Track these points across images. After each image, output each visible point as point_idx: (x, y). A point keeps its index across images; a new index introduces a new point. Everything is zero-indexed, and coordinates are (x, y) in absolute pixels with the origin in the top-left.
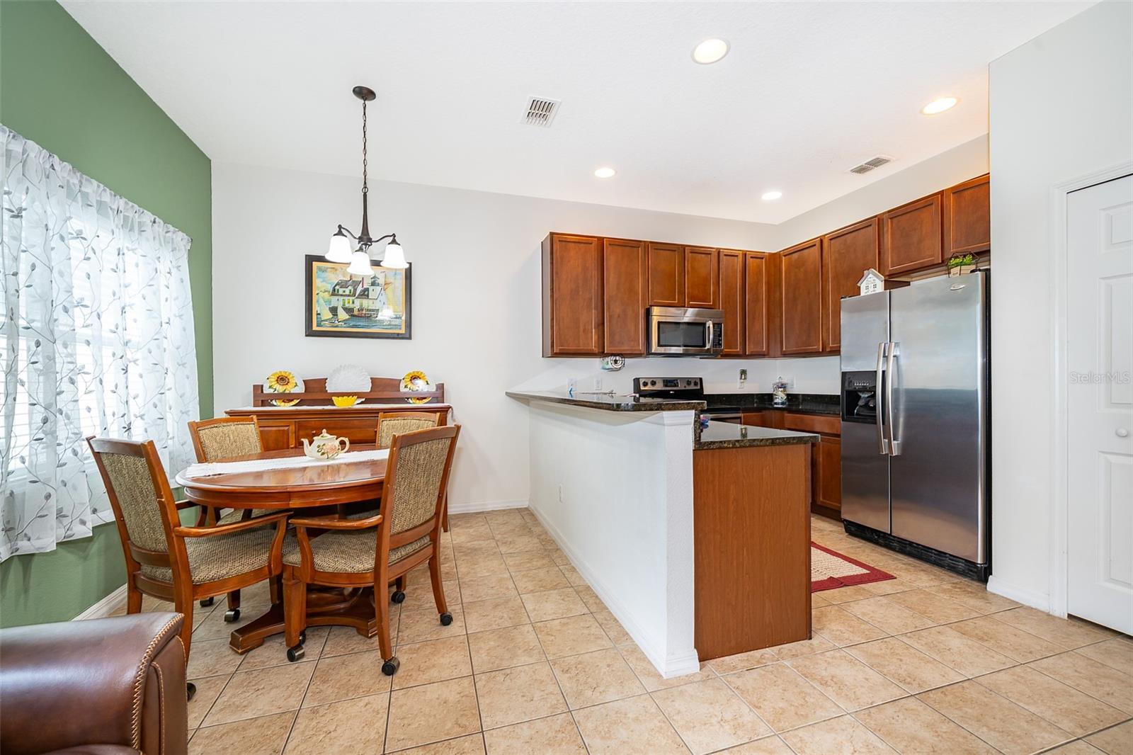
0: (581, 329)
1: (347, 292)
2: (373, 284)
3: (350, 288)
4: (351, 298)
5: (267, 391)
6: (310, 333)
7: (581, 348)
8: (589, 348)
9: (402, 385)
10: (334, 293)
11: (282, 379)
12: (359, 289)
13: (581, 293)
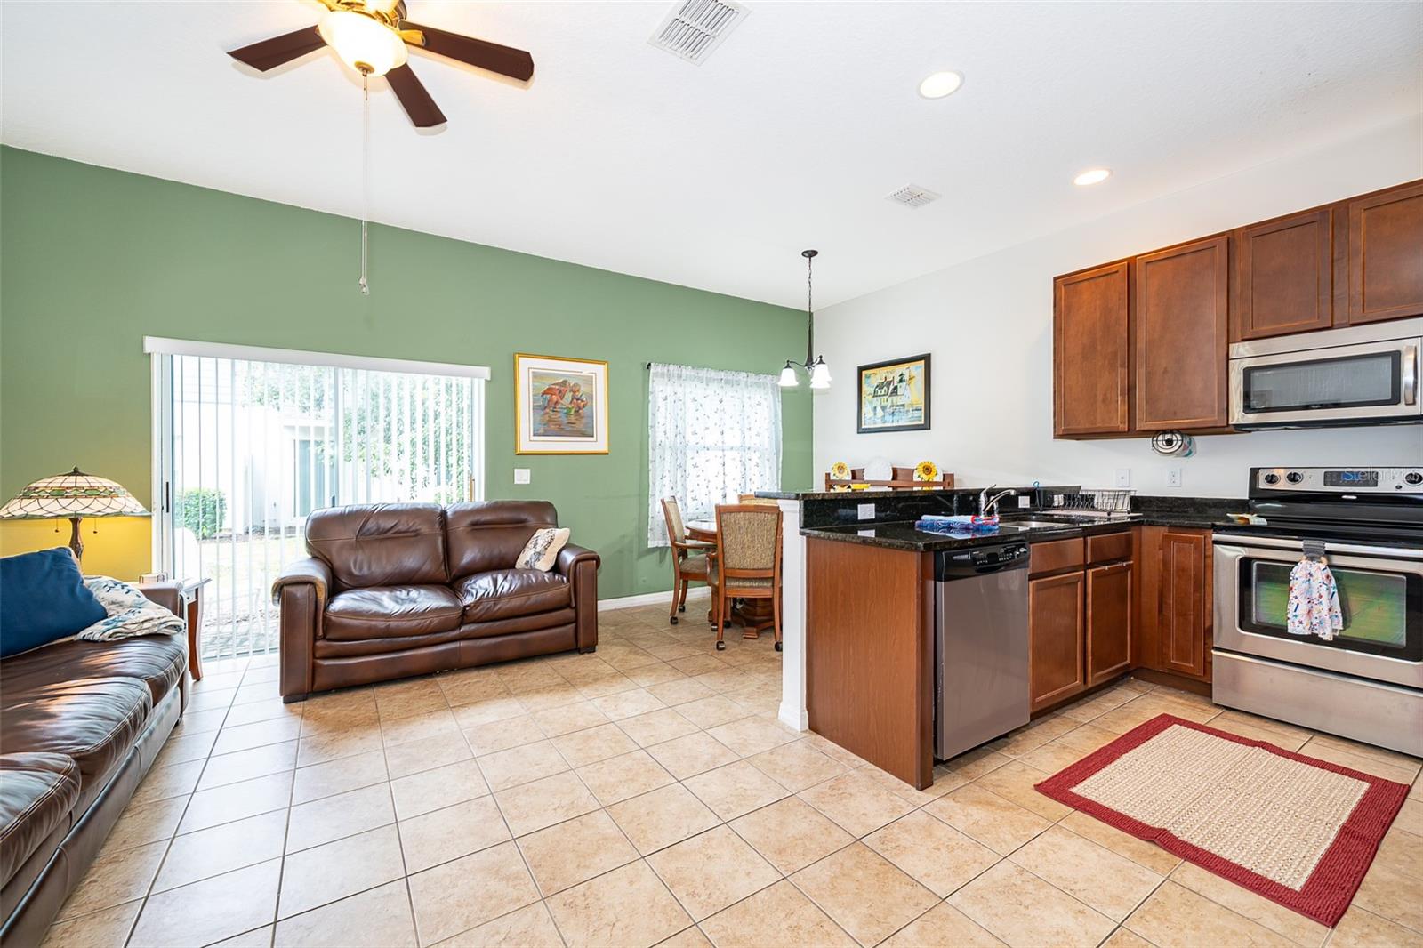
0: (1100, 398)
1: (883, 393)
2: (901, 381)
3: (885, 388)
4: (885, 397)
5: (832, 478)
6: (861, 431)
7: (1099, 425)
8: (1112, 425)
9: (915, 475)
10: (875, 395)
11: (841, 468)
12: (892, 387)
13: (1099, 348)
